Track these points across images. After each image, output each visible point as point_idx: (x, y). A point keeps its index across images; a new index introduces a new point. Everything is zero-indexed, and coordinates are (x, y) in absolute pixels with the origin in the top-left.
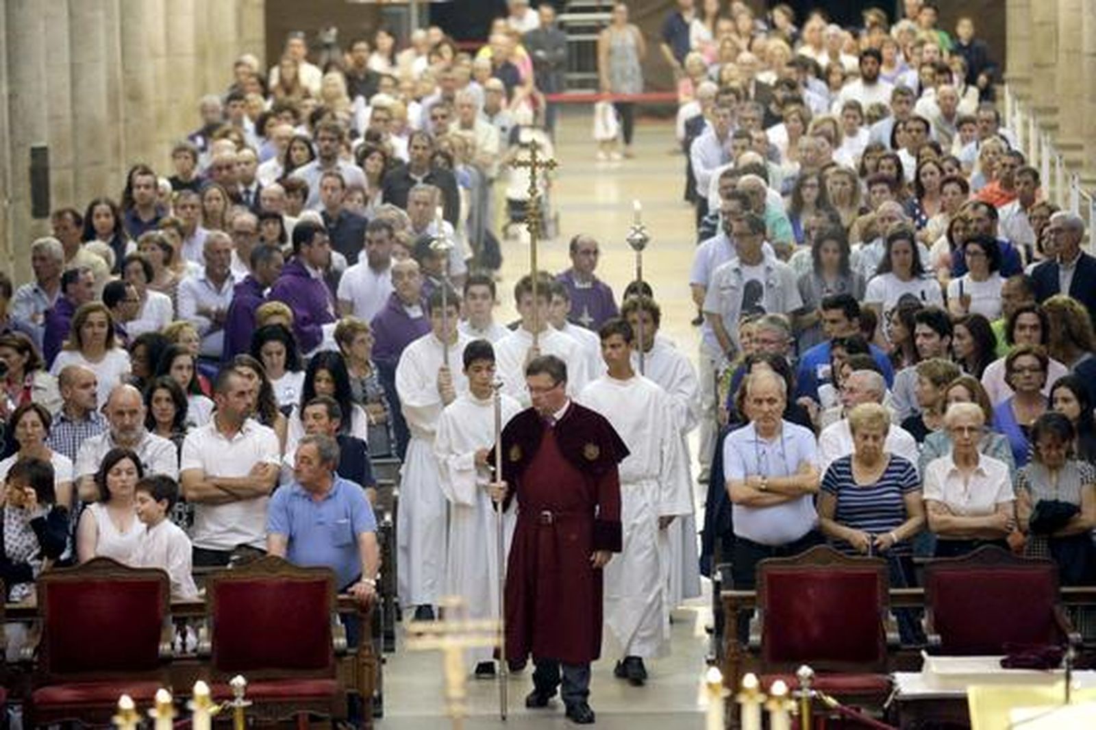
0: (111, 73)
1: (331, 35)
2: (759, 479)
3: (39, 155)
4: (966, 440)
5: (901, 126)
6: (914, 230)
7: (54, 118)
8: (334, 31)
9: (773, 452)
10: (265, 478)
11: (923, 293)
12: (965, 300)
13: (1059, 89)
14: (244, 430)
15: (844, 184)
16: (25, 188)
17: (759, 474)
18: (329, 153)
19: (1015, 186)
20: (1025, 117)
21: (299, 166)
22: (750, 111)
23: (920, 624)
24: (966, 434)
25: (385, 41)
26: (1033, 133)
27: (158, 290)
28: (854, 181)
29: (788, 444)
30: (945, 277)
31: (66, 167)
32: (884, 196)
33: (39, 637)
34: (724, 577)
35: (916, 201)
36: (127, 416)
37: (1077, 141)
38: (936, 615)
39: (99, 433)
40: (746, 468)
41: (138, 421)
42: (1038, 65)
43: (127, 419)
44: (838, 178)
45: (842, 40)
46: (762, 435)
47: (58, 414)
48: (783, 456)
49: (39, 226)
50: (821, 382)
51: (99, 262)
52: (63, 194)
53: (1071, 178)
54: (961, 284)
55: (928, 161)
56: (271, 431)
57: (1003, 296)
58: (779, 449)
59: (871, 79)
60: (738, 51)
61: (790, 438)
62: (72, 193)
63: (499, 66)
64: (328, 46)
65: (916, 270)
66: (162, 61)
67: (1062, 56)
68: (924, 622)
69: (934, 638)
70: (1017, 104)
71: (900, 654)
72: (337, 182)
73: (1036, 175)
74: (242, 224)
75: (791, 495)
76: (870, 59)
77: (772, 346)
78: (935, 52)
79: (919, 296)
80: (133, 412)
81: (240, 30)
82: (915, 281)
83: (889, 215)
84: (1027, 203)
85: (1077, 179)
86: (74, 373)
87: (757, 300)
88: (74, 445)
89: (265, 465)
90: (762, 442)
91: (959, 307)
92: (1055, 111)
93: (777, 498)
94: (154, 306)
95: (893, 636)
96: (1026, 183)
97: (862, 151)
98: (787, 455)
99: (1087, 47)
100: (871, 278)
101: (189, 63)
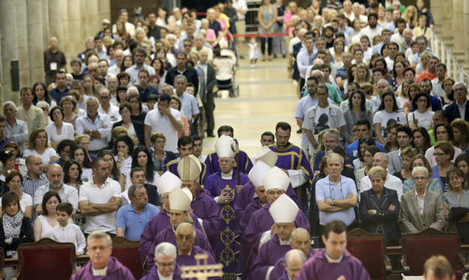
0: (44, 28)
1: (139, 10)
2: (331, 200)
3: (14, 64)
4: (420, 182)
5: (386, 47)
6: (393, 91)
7: (21, 48)
8: (140, 9)
9: (337, 189)
10: (115, 203)
11: (398, 118)
12: (415, 121)
13: (453, 29)
14: (105, 182)
15: (363, 72)
16: (9, 79)
17: (331, 198)
18: (140, 62)
19: (436, 72)
20: (439, 41)
21: (128, 67)
22: (320, 41)
23: (400, 262)
24: (420, 180)
25: (162, 12)
26: (443, 48)
27: (68, 122)
28: (367, 70)
29: (343, 185)
30: (407, 111)
31: (26, 69)
32: (379, 77)
33: (19, 273)
34: (315, 242)
35: (393, 79)
36: (56, 177)
37: (462, 51)
38: (407, 258)
39: (44, 184)
40: (325, 196)
41: (61, 179)
42: (444, 19)
43: (56, 178)
44: (361, 70)
45: (360, 9)
46: (332, 182)
47: (26, 176)
48: (341, 190)
49: (15, 95)
50: (355, 158)
51: (40, 110)
52: (25, 80)
53: (460, 67)
54: (414, 114)
55: (399, 61)
56: (117, 183)
57: (433, 119)
58: (340, 188)
59: (373, 26)
60: (315, 14)
61: (344, 183)
62: (29, 81)
63: (212, 23)
64: (137, 15)
65: (395, 108)
66: (66, 23)
67: (455, 15)
68: (402, 261)
69: (406, 268)
70: (436, 36)
71: (392, 275)
72: (146, 74)
73: (445, 67)
74: (103, 93)
75: (345, 207)
76: (372, 17)
77: (334, 143)
78: (398, 14)
79: (396, 120)
80: (59, 175)
81: (99, 9)
82: (395, 114)
83: (382, 85)
84: (441, 79)
85: (462, 68)
86: (32, 158)
87: (326, 122)
88: (33, 189)
89: (115, 198)
90: (332, 185)
91: (413, 125)
92: (452, 38)
93: (338, 209)
94: (66, 129)
95: (389, 267)
96: (441, 70)
97: (370, 57)
98: (343, 190)
99: (465, 11)
100: (375, 112)
101: (78, 23)
